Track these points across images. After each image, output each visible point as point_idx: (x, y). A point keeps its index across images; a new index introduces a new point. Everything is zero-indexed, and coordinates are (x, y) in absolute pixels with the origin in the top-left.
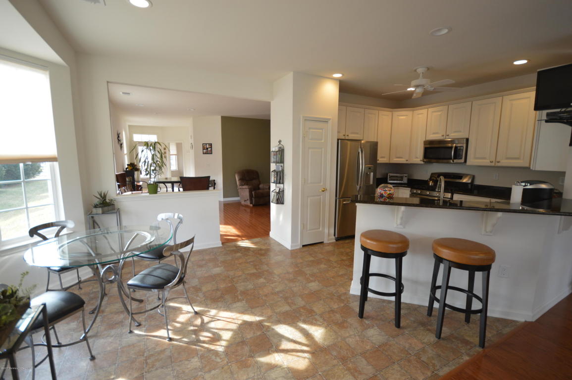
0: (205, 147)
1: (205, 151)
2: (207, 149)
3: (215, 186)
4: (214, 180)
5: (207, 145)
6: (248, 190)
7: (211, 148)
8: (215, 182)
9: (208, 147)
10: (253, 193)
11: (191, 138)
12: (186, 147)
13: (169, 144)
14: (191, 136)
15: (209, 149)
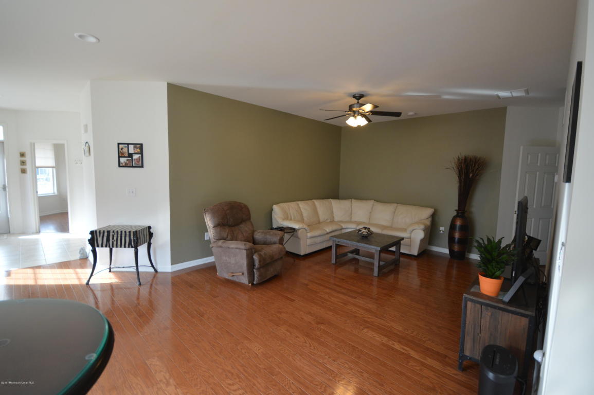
0: (125, 150)
1: (123, 160)
2: (130, 155)
3: (152, 241)
4: (150, 228)
5: (131, 147)
6: (245, 252)
7: (141, 153)
8: (152, 231)
9: (132, 150)
10: (256, 257)
11: (86, 131)
12: (74, 152)
13: (33, 146)
14: (86, 126)
15: (136, 157)
